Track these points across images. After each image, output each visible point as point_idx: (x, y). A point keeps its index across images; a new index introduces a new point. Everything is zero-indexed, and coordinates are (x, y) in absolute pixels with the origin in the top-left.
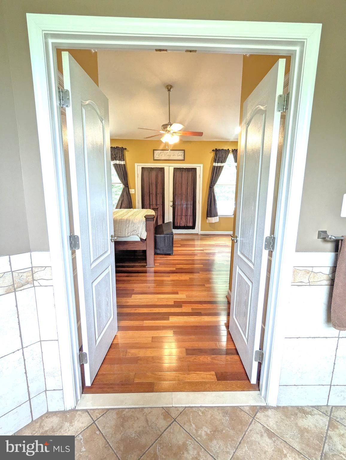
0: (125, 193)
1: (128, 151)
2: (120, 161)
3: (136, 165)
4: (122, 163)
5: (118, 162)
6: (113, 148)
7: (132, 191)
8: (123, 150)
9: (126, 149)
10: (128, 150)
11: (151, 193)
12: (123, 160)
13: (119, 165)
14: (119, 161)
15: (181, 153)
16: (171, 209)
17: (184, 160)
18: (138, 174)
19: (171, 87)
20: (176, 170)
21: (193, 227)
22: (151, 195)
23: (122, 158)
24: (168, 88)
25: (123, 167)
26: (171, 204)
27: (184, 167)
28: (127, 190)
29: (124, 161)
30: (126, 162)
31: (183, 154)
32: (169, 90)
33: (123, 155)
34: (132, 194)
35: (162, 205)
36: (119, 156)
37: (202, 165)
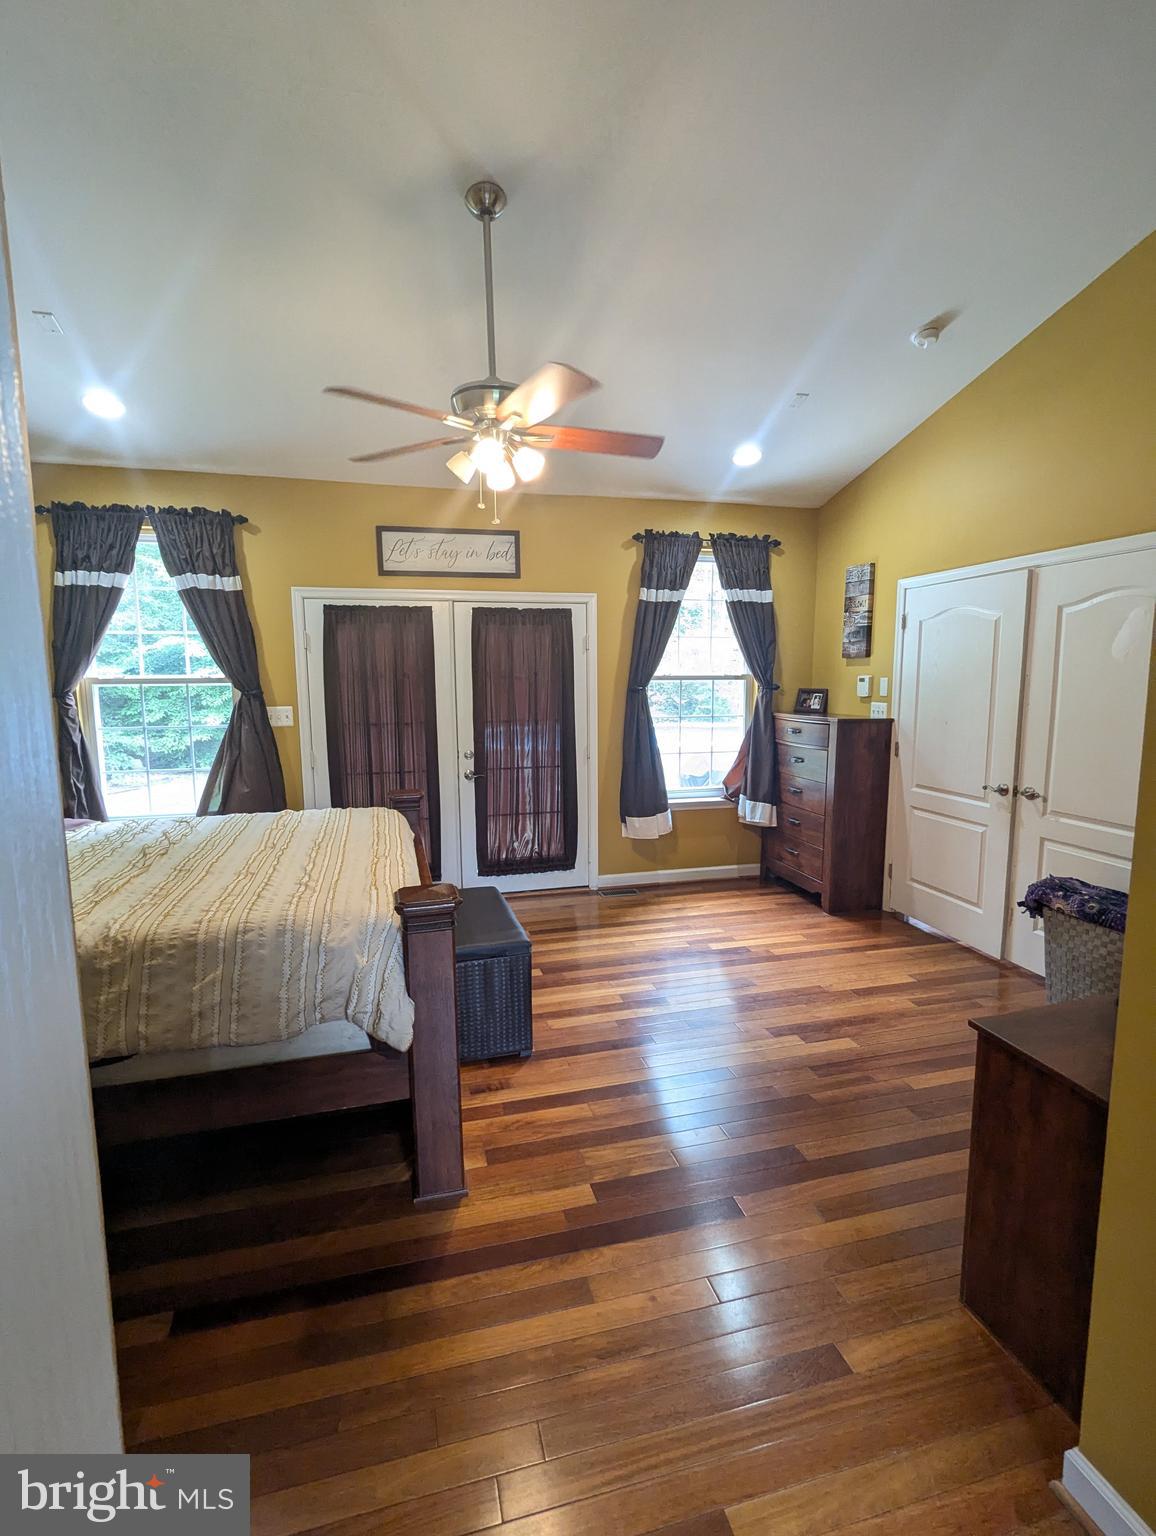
0: (245, 727)
1: (254, 531)
2: (213, 573)
3: (297, 593)
4: (229, 584)
5: (203, 581)
6: (179, 514)
7: (280, 716)
8: (228, 524)
9: (243, 520)
10: (254, 523)
11: (372, 720)
12: (228, 570)
13: (214, 593)
14: (211, 577)
15: (505, 544)
16: (469, 789)
17: (517, 575)
18: (307, 637)
19: (498, 195)
20: (481, 616)
21: (566, 861)
22: (373, 731)
23: (228, 562)
24: (480, 202)
25: (232, 600)
26: (469, 765)
27: (520, 607)
28: (257, 713)
29: (238, 578)
30: (245, 580)
31: (513, 549)
32: (486, 213)
33: (232, 549)
34: (281, 728)
35: (424, 775)
36: (207, 554)
37: (593, 599)
